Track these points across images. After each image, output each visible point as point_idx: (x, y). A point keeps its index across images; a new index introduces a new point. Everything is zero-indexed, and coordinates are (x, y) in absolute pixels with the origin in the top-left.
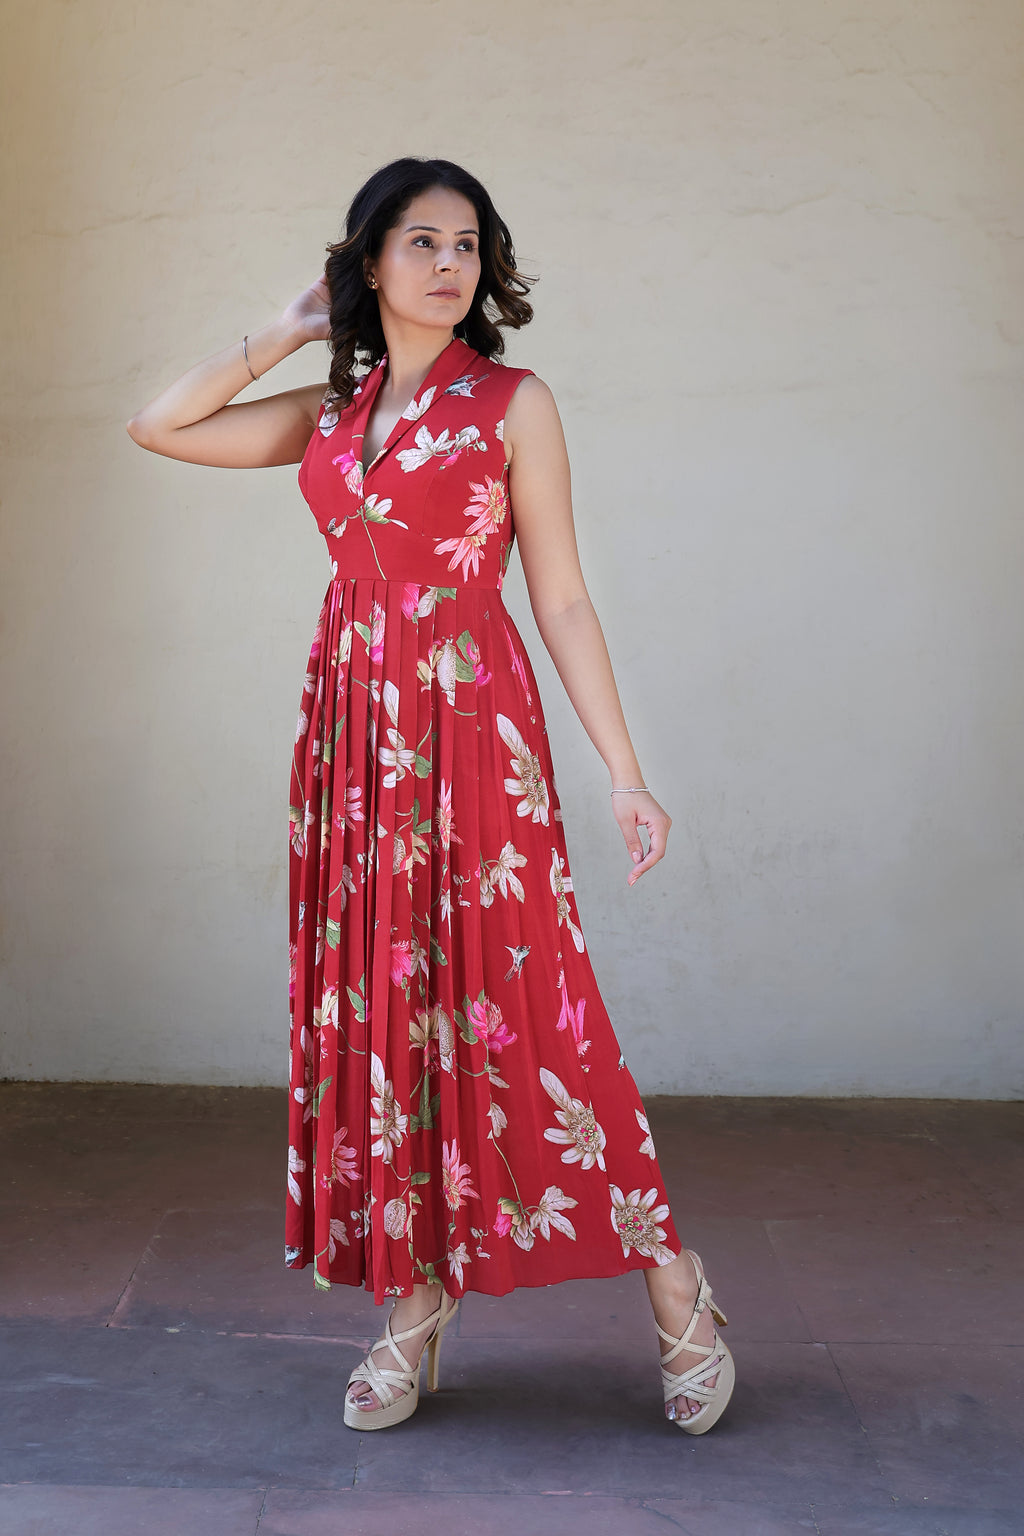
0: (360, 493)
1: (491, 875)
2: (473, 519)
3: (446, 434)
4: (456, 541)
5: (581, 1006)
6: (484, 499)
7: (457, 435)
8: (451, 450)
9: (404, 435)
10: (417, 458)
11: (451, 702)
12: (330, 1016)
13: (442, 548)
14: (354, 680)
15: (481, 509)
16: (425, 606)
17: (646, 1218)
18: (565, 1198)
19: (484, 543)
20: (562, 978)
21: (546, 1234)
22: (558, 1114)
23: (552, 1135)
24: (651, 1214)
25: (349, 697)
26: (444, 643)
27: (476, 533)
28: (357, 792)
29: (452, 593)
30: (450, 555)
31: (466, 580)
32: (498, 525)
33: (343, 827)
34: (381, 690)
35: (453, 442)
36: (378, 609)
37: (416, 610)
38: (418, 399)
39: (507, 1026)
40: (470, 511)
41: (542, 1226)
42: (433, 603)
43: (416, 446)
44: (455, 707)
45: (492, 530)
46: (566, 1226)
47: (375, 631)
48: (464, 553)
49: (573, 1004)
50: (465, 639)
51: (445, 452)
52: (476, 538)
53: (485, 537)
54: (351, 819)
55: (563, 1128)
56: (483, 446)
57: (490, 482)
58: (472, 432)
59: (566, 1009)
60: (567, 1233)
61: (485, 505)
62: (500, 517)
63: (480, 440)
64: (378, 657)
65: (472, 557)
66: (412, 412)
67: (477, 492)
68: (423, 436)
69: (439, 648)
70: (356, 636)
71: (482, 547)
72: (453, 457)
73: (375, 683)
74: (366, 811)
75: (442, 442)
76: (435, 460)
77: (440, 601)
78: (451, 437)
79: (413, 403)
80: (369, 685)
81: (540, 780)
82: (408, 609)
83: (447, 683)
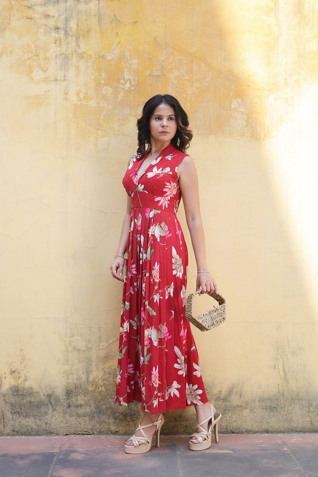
0: (137, 184)
1: (168, 290)
2: (166, 192)
3: (161, 169)
4: (161, 198)
5: (186, 330)
6: (170, 187)
7: (164, 170)
8: (161, 173)
9: (150, 169)
10: (152, 175)
11: (159, 241)
12: (127, 329)
13: (157, 199)
14: (134, 235)
15: (169, 190)
16: (151, 215)
17: (194, 392)
18: (177, 385)
19: (169, 199)
20: (182, 322)
21: (172, 395)
22: (178, 360)
23: (176, 366)
24: (195, 391)
25: (132, 240)
26: (156, 225)
27: (167, 196)
28: (134, 266)
29: (159, 212)
30: (159, 201)
31: (163, 209)
32: (174, 195)
33: (130, 276)
34: (140, 237)
35: (163, 171)
36: (140, 215)
37: (149, 215)
38: (156, 159)
39: (169, 333)
40: (165, 190)
41: (171, 393)
42: (153, 214)
43: (152, 172)
44: (160, 242)
45: (172, 196)
46: (177, 393)
47: (139, 221)
48: (163, 201)
49: (184, 330)
50: (163, 224)
51: (160, 174)
52: (167, 197)
53: (169, 197)
54: (132, 273)
55: (179, 364)
56: (171, 173)
57: (172, 183)
58: (168, 169)
59: (182, 330)
60: (177, 395)
61: (171, 189)
62: (175, 192)
63: (170, 171)
64: (139, 228)
65: (165, 203)
66: (154, 162)
67: (167, 185)
68: (155, 169)
69: (155, 226)
70: (135, 222)
71: (168, 200)
72: (162, 175)
73: (139, 235)
74: (137, 270)
75: (160, 171)
76: (157, 175)
77: (156, 213)
78: (162, 170)
79: (155, 160)
80: (137, 236)
81: (181, 265)
82: (147, 215)
83: (157, 235)
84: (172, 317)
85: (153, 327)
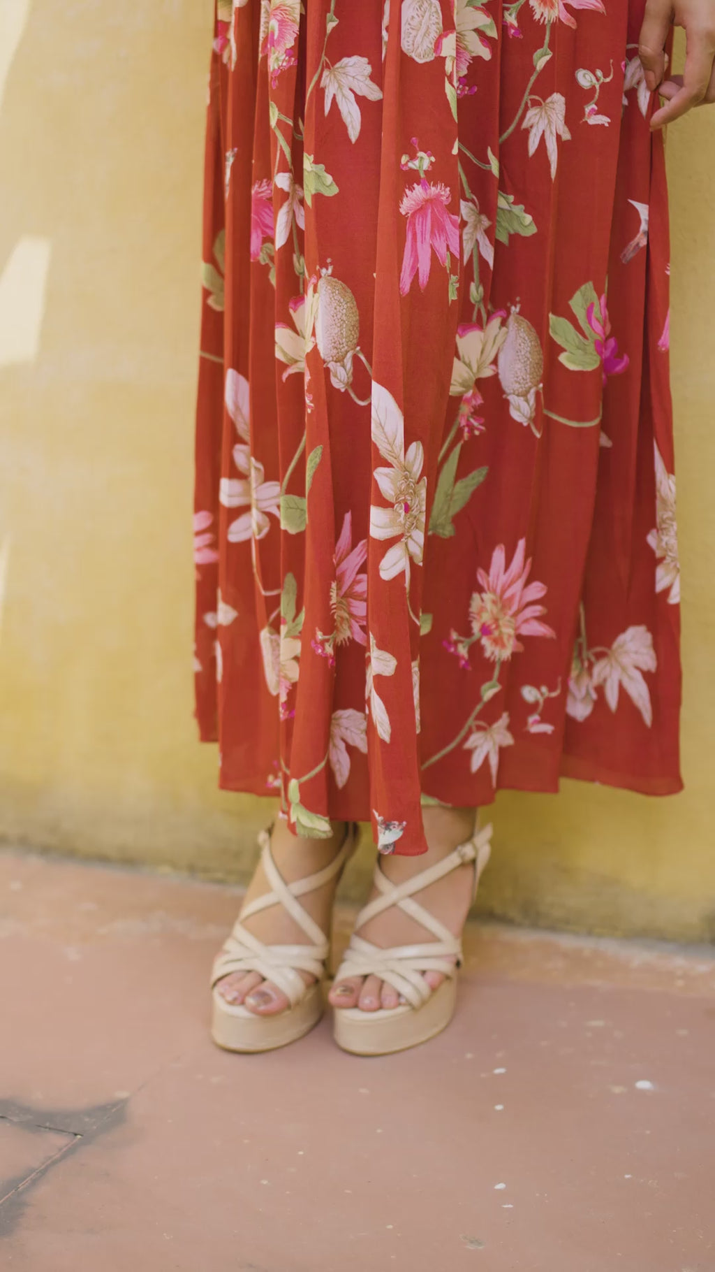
41: (609, 684)
84: (633, 243)
85: (515, 310)
